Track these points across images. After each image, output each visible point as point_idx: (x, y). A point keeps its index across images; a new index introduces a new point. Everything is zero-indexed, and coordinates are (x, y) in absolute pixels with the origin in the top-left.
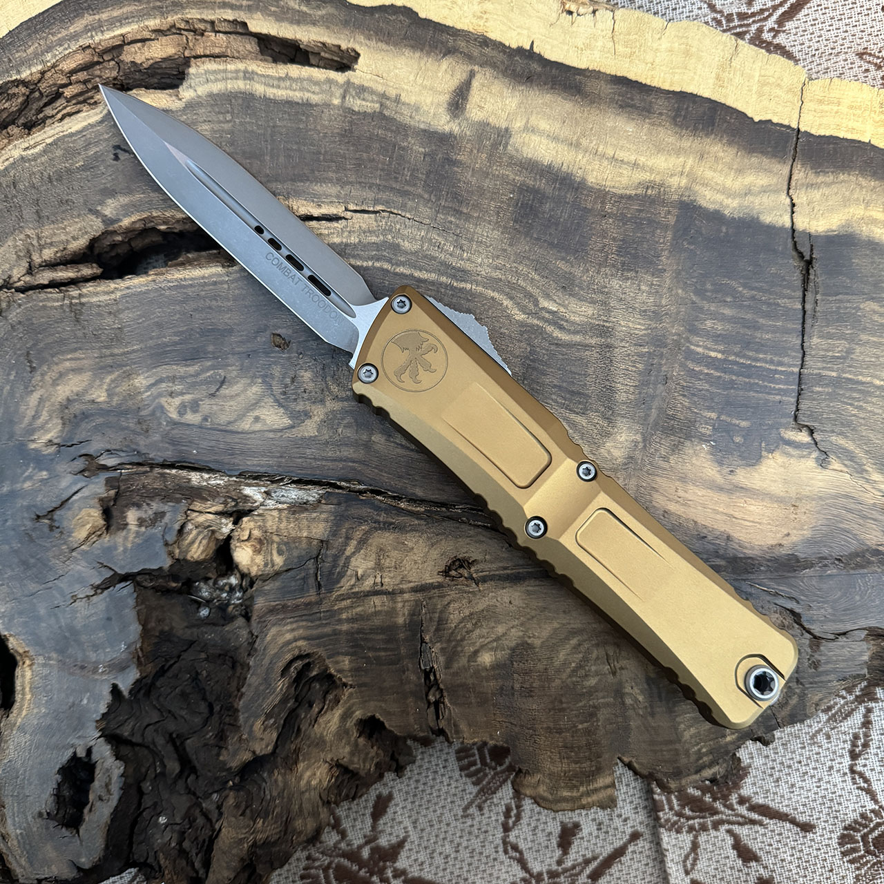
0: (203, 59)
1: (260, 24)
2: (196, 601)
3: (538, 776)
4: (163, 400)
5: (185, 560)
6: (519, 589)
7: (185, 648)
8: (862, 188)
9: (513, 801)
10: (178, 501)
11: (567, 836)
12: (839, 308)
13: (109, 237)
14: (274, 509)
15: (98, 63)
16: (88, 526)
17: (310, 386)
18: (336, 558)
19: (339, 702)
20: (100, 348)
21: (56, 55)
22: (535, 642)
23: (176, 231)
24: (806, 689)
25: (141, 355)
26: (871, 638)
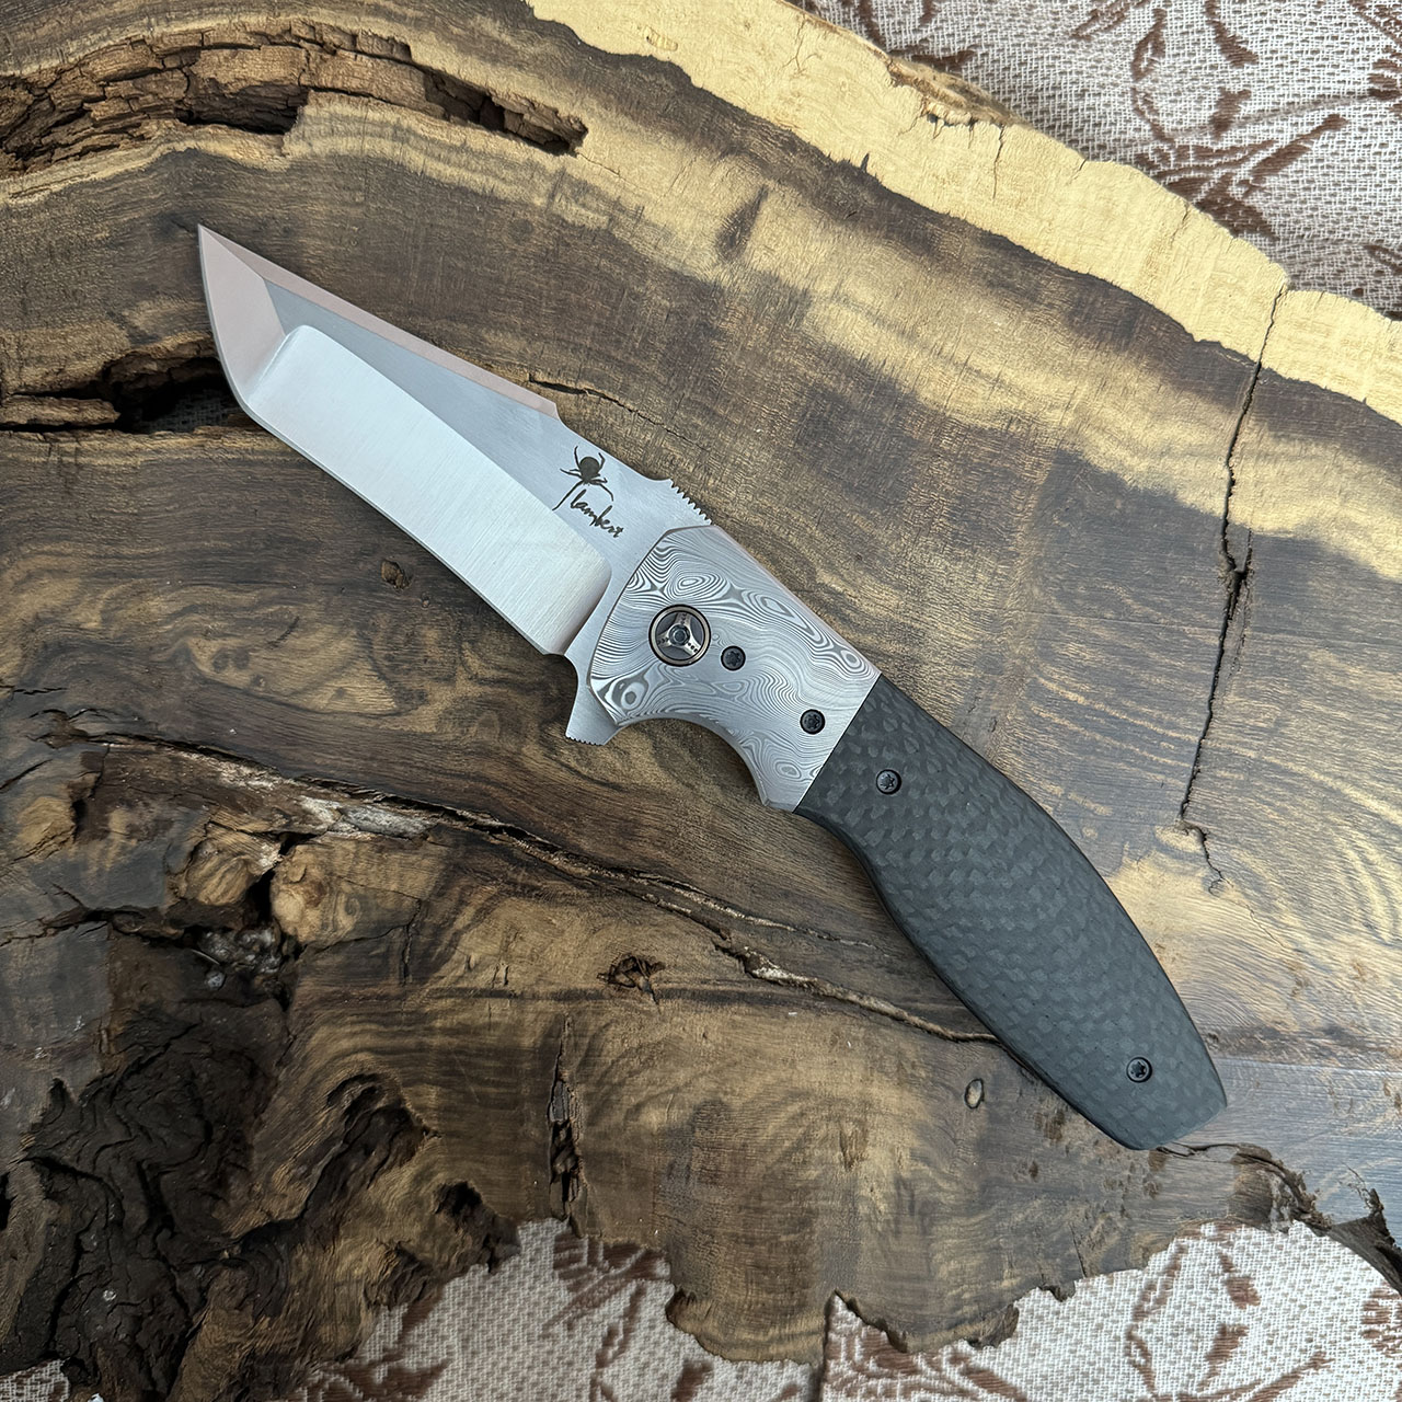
0: (331, 94)
1: (431, 53)
2: (204, 961)
3: (706, 1305)
4: (192, 642)
5: (195, 901)
6: (720, 1014)
7: (176, 1034)
8: (1341, 471)
10: (195, 806)
12: (1277, 652)
13: (137, 362)
14: (350, 839)
15: (155, 71)
16: (45, 826)
17: (434, 653)
18: (439, 930)
19: (413, 1154)
20: (99, 542)
21: (85, 47)
22: (734, 1102)
24: (1133, 1224)
25: (164, 563)
26: (1242, 1159)
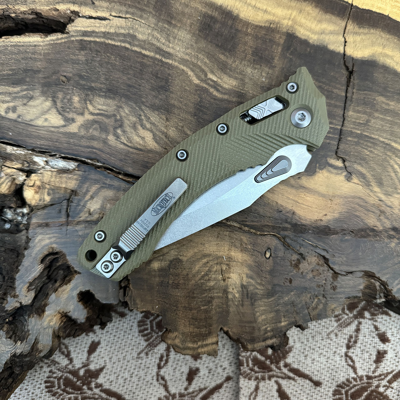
2: (4, 220)
3: (176, 334)
8: (382, 38)
9: (165, 352)
11: (192, 375)
12: (365, 97)
14: (50, 171)
17: (77, 105)
18: (80, 200)
19: (71, 281)
22: (184, 259)
24: (328, 301)
26: (366, 277)
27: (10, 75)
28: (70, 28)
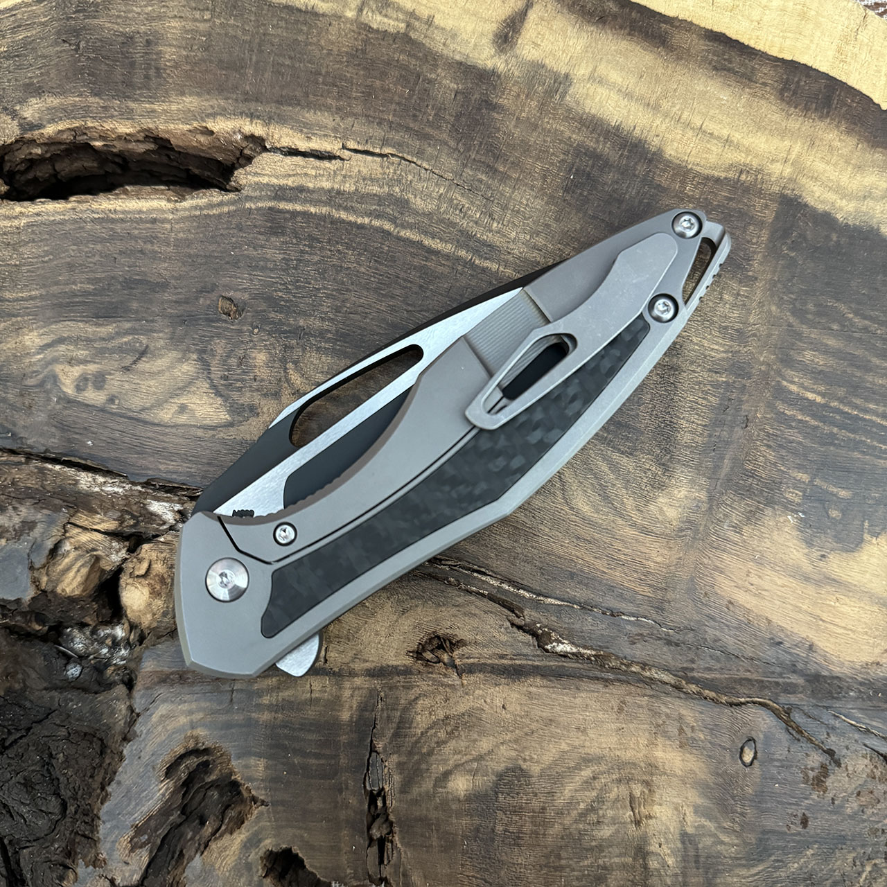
2: (64, 654)
4: (58, 368)
5: (53, 592)
6: (517, 687)
7: (40, 717)
10: (57, 509)
13: (25, 147)
19: (243, 823)
22: (533, 768)
23: (114, 150)
25: (39, 304)
27: (89, 294)
28: (242, 176)
